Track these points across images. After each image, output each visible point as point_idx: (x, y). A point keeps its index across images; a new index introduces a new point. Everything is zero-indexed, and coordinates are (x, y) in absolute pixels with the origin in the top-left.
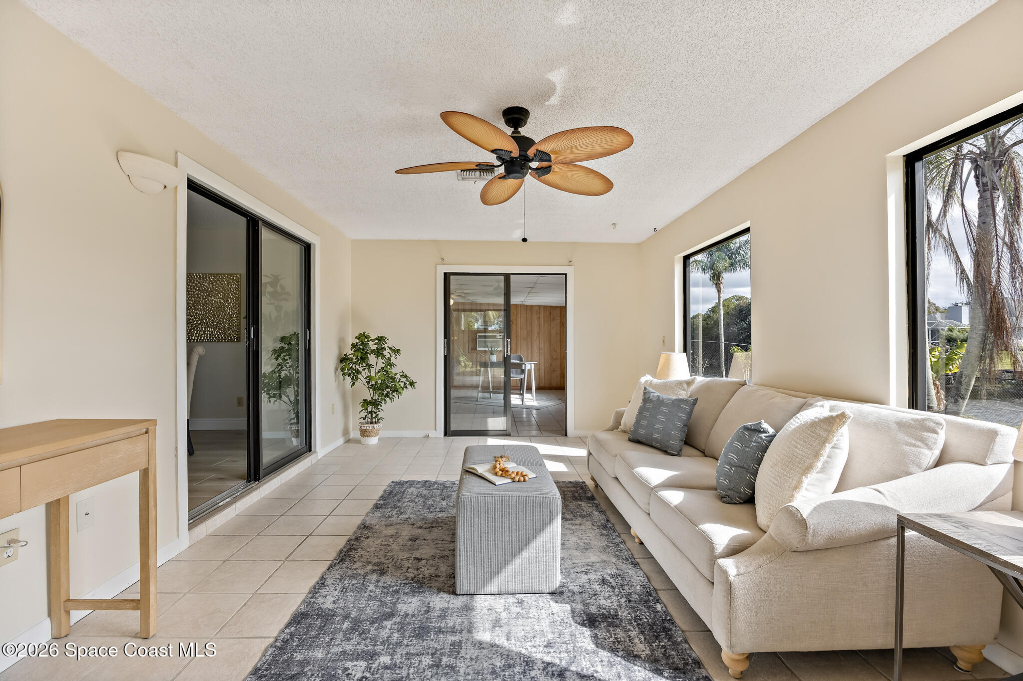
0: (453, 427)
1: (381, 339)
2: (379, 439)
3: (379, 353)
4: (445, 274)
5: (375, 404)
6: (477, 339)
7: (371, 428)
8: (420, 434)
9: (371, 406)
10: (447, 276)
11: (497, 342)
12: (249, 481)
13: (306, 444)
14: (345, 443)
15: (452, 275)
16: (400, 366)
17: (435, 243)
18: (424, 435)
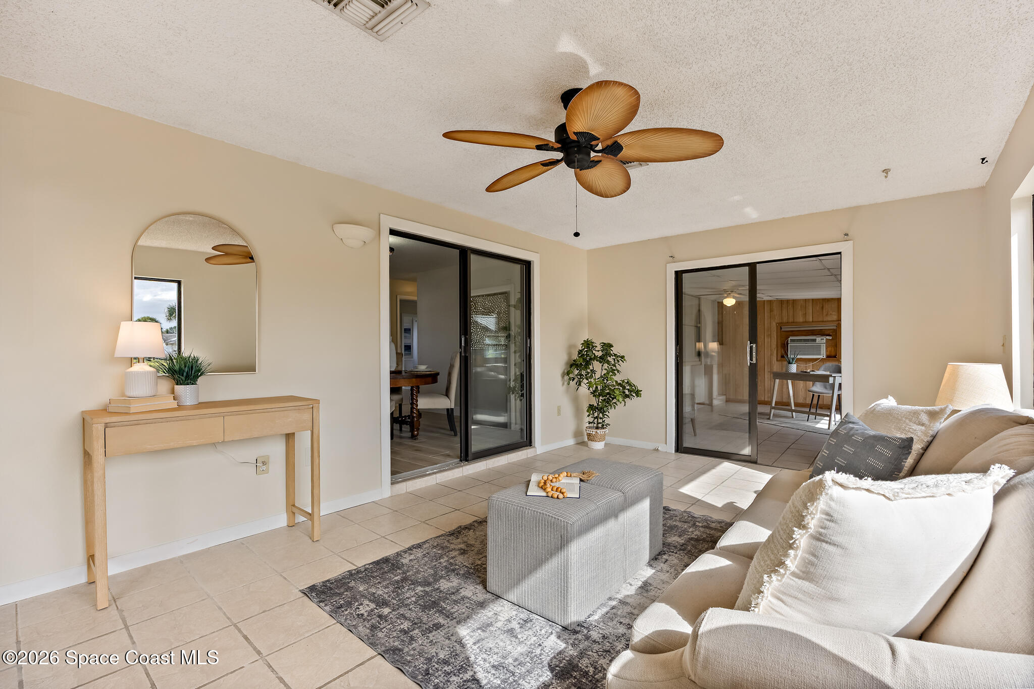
0: (688, 443)
1: (607, 347)
2: (606, 444)
3: (602, 359)
4: (676, 272)
5: (601, 410)
6: (788, 344)
7: (594, 433)
8: (650, 446)
9: (598, 410)
10: (679, 275)
11: (819, 347)
12: (461, 461)
13: (526, 439)
14: (577, 444)
15: (684, 273)
16: (626, 372)
17: (665, 239)
18: (654, 448)
